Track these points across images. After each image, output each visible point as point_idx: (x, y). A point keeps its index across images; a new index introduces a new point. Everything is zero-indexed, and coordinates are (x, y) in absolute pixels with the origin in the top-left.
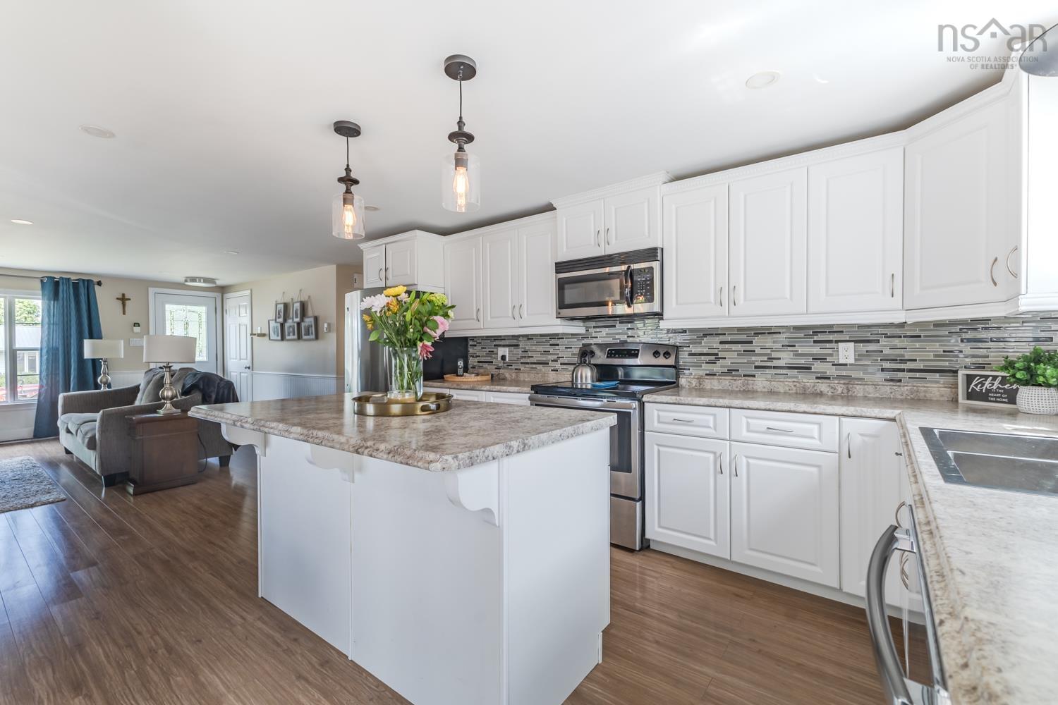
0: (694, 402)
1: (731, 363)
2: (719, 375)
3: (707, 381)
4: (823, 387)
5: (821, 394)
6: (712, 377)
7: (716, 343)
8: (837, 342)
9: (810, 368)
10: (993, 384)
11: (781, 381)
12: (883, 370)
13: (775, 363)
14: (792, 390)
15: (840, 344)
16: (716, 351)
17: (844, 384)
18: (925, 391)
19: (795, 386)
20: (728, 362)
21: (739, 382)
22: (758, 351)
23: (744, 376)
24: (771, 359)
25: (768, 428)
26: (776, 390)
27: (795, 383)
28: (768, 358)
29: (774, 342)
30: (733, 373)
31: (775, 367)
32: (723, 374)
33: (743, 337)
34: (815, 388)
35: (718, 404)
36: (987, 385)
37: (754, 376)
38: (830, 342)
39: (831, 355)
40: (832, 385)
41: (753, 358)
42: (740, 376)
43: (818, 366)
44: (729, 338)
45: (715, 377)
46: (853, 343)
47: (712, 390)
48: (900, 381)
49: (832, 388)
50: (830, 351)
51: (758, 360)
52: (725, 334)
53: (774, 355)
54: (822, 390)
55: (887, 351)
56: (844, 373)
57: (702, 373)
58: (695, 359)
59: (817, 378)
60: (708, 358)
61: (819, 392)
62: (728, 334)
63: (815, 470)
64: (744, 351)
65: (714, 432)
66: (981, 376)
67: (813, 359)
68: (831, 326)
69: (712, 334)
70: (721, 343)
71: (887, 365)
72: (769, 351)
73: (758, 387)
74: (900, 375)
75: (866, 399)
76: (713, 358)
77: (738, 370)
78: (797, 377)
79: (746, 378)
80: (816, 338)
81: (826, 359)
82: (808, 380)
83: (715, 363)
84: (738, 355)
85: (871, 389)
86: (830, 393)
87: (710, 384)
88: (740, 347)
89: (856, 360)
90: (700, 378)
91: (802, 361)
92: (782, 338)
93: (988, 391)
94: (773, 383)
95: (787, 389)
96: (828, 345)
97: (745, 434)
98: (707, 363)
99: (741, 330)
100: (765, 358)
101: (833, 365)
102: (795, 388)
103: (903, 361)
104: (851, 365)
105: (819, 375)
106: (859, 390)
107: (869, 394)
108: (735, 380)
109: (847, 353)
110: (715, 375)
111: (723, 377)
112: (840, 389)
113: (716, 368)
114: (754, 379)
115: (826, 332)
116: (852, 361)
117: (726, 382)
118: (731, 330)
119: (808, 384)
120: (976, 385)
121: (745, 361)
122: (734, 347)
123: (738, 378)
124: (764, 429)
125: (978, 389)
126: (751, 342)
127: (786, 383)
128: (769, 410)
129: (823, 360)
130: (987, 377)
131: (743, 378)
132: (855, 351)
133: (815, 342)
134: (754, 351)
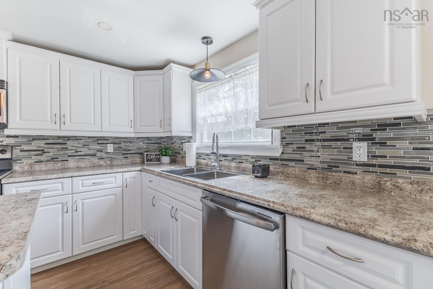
0: (48, 178)
1: (53, 155)
2: (44, 162)
3: (36, 166)
4: (102, 162)
5: (101, 166)
6: (40, 163)
7: (43, 144)
8: (107, 144)
9: (96, 155)
10: (153, 156)
11: (83, 162)
12: (123, 154)
13: (79, 153)
14: (88, 165)
15: (108, 145)
16: (43, 149)
17: (110, 160)
18: (135, 161)
19: (90, 163)
20: (51, 154)
21: (59, 164)
22: (70, 148)
23: (62, 161)
24: (77, 152)
25: (93, 183)
26: (80, 166)
27: (90, 162)
28: (75, 151)
29: (78, 144)
30: (55, 160)
31: (79, 156)
32: (48, 161)
33: (61, 141)
34: (99, 163)
35: (65, 176)
36: (152, 157)
37: (67, 161)
38: (104, 144)
39: (104, 149)
40: (105, 161)
41: (67, 152)
42: (59, 161)
43: (99, 154)
44: (52, 141)
45: (42, 163)
46: (112, 144)
47: (41, 171)
48: (127, 158)
49: (105, 162)
50: (103, 148)
51: (70, 153)
52: (49, 139)
53: (79, 150)
54: (101, 164)
55: (123, 147)
56: (109, 156)
57: (33, 161)
58: (26, 153)
59: (99, 159)
60: (36, 153)
61: (100, 165)
62: (51, 139)
63: (113, 196)
64: (61, 148)
65: (62, 192)
66: (150, 154)
67: (97, 151)
68: (104, 137)
69: (40, 139)
70: (46, 144)
71: (124, 152)
72: (76, 148)
73: (70, 166)
74: (127, 155)
75: (118, 165)
76: (40, 152)
77: (58, 158)
78: (90, 160)
79: (63, 162)
80: (98, 142)
81: (102, 151)
82: (95, 160)
83: (43, 155)
84: (57, 150)
85: (119, 161)
86: (105, 165)
87: (37, 167)
88: (58, 146)
89: (114, 151)
90: (31, 165)
91: (92, 152)
92: (82, 141)
93: (152, 158)
94: (78, 163)
95: (86, 165)
96: (103, 145)
97: (81, 189)
98: (35, 155)
99: (59, 137)
100: (74, 151)
101: (105, 153)
102: (89, 164)
103: (129, 150)
104: (112, 153)
105: (100, 158)
106: (115, 162)
107: (119, 163)
108: (57, 163)
109: (110, 148)
110: (43, 162)
111: (48, 163)
112: (108, 163)
113: (42, 158)
114: (68, 162)
115: (102, 139)
116: (112, 151)
117: (51, 165)
118: (53, 137)
119: (96, 162)
120: (149, 157)
121: (62, 153)
122: (55, 146)
123: (58, 162)
124: (91, 184)
125: (149, 158)
126: (66, 144)
127: (85, 162)
128: (94, 175)
129: (101, 151)
130: (151, 154)
131: (61, 162)
132: (113, 147)
133: (98, 144)
134: (68, 148)
